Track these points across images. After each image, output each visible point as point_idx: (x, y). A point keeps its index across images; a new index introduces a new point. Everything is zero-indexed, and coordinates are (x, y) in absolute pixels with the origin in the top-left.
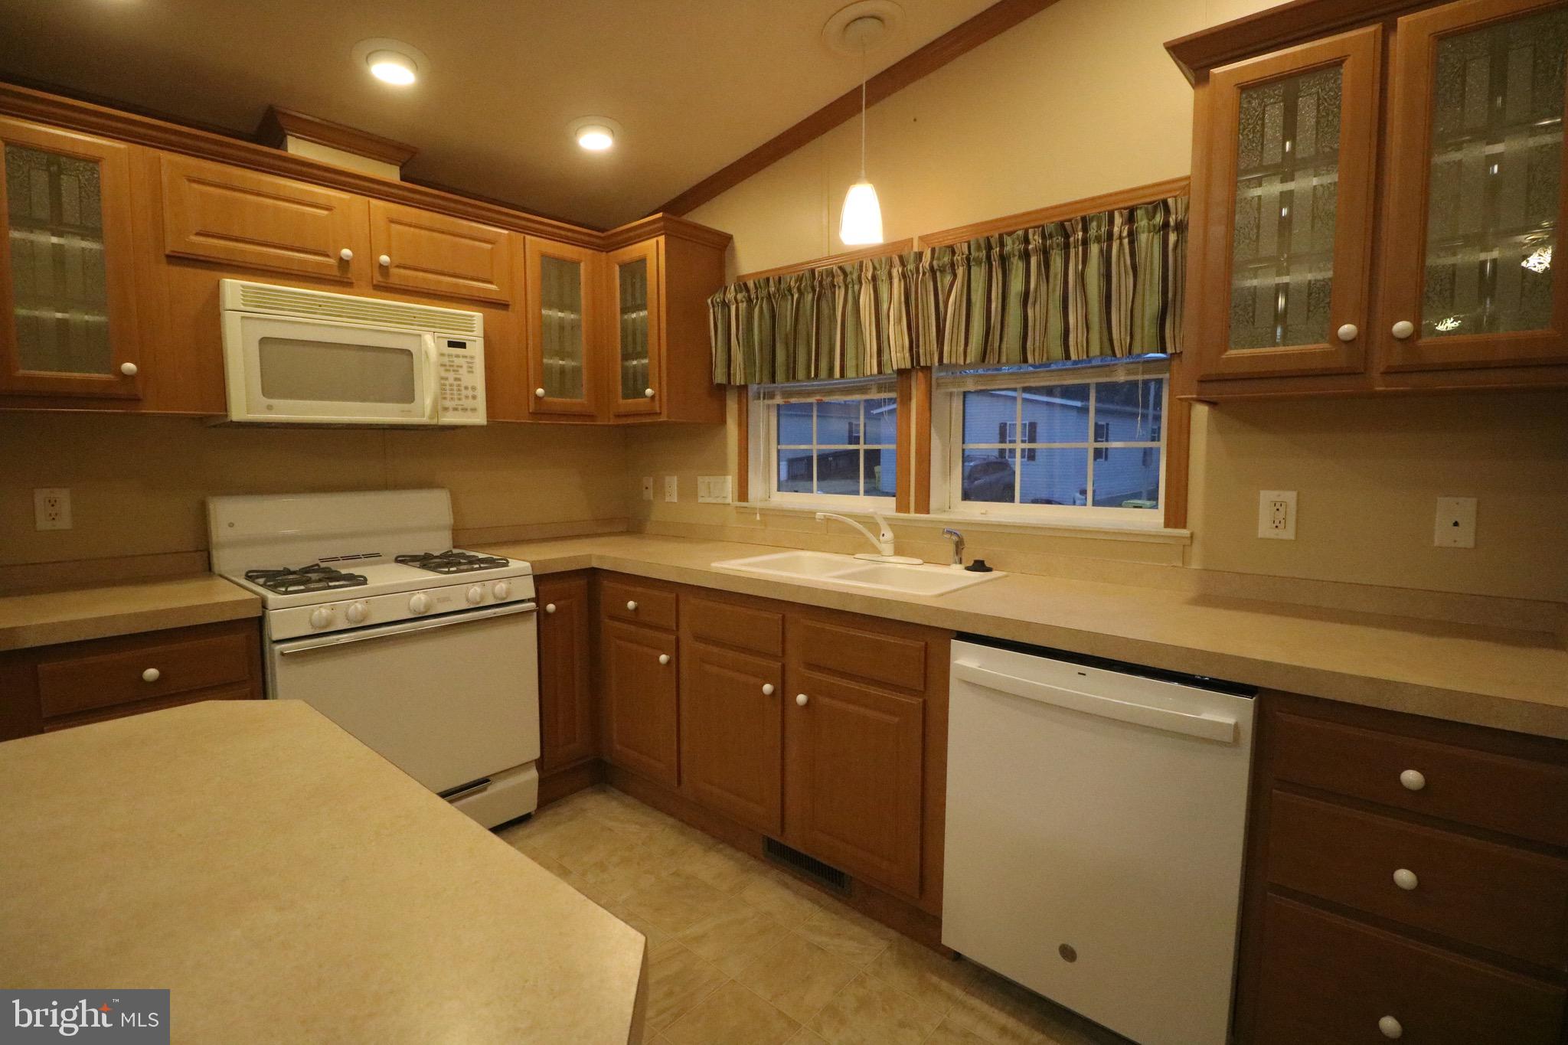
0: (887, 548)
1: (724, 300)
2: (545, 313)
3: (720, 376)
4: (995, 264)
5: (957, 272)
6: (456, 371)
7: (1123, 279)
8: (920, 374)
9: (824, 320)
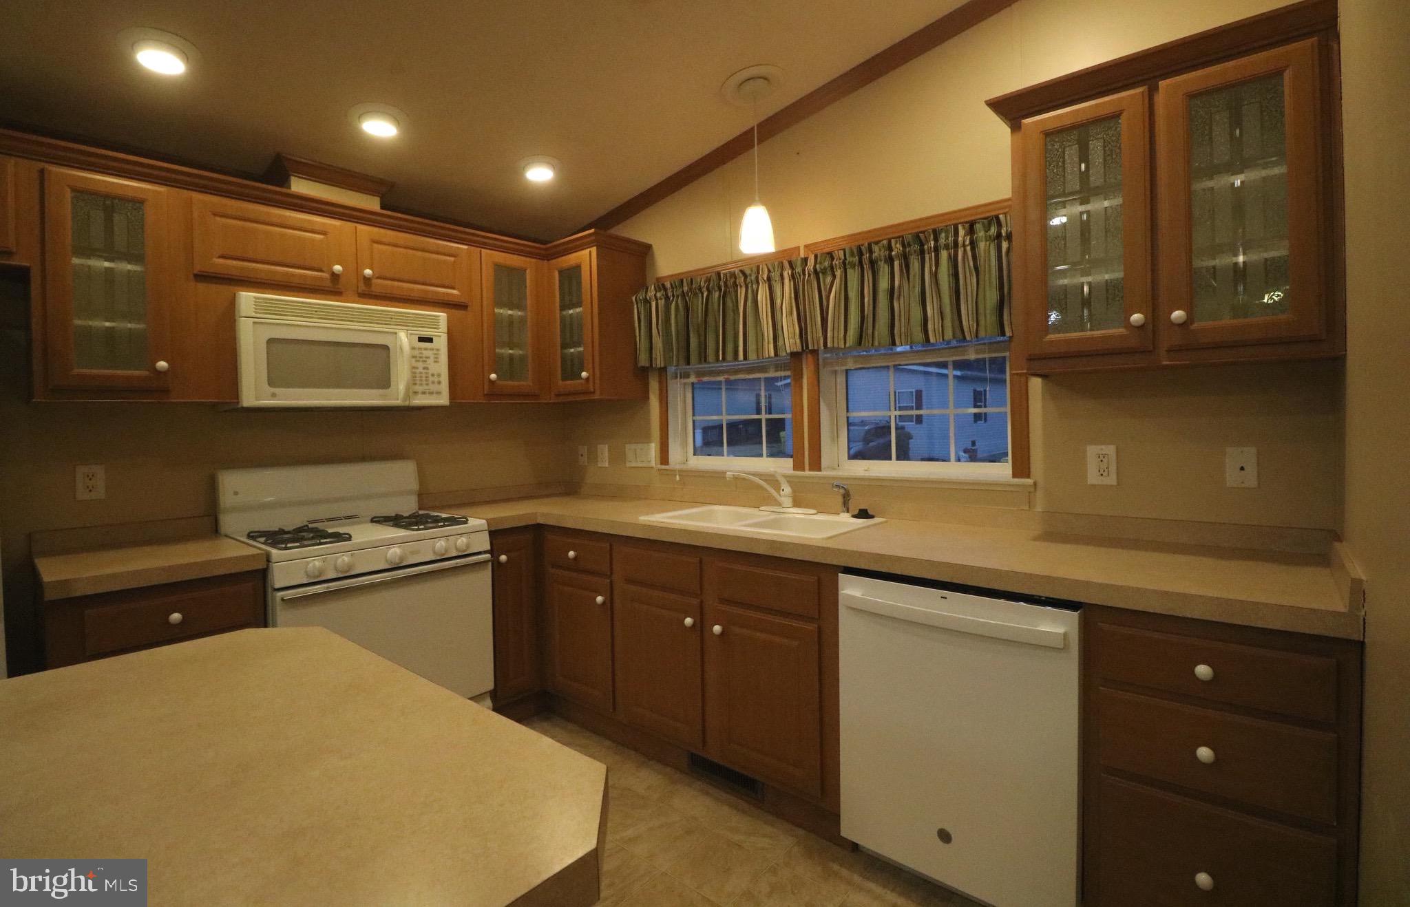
0: (787, 501)
1: (646, 298)
2: (499, 311)
3: (644, 360)
4: (866, 267)
5: (836, 274)
6: (423, 361)
7: (968, 278)
8: (809, 356)
9: (729, 312)
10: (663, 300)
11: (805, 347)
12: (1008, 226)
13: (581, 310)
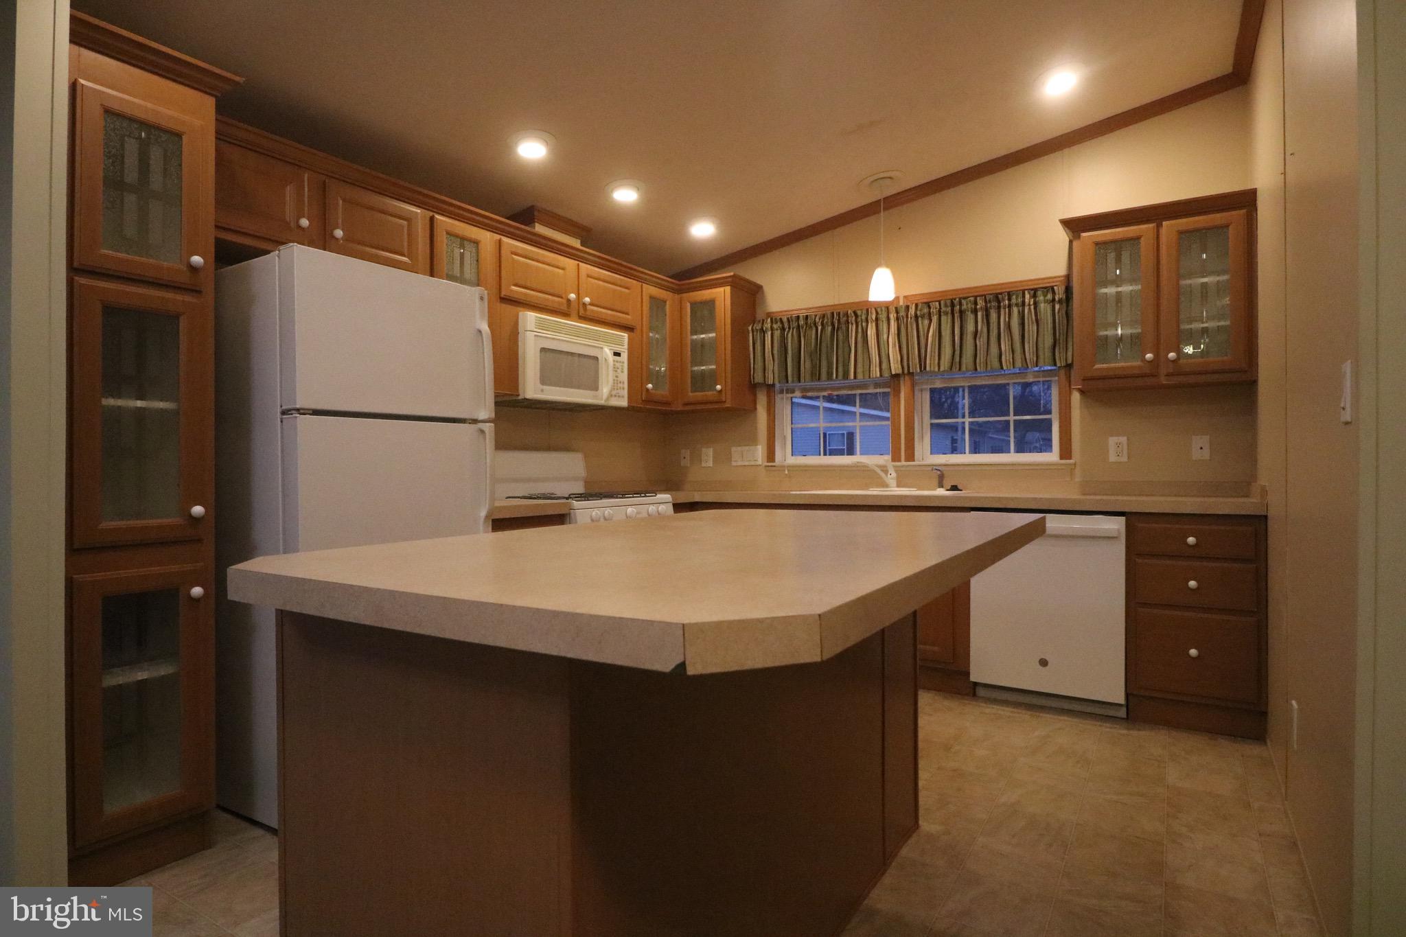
0: (893, 482)
1: (762, 328)
2: (651, 334)
3: (758, 378)
4: (957, 315)
5: (932, 318)
6: (616, 371)
7: (1031, 328)
8: (907, 377)
9: (841, 343)
10: (779, 331)
11: (906, 371)
12: (1060, 293)
13: (713, 335)
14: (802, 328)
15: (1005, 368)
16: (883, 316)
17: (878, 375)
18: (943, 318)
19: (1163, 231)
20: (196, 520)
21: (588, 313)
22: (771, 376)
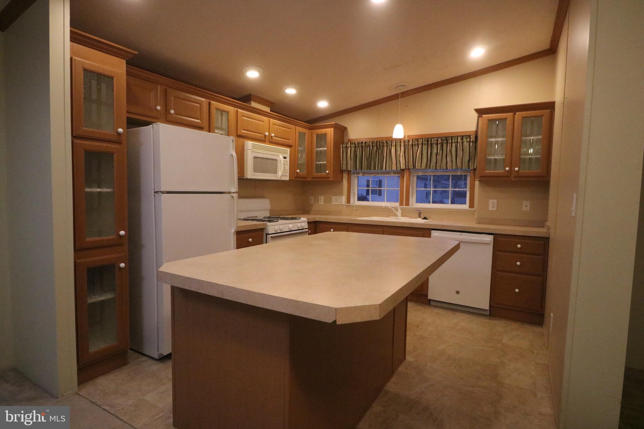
0: (400, 215)
1: (347, 146)
2: (299, 148)
3: (344, 168)
4: (429, 145)
5: (419, 146)
6: (284, 165)
7: (460, 152)
8: (407, 170)
9: (380, 154)
10: (354, 148)
11: (407, 168)
12: (473, 139)
13: (326, 149)
14: (364, 147)
15: (448, 169)
16: (398, 144)
17: (395, 169)
18: (424, 146)
19: (516, 116)
20: (121, 237)
21: (274, 141)
22: (349, 166)
